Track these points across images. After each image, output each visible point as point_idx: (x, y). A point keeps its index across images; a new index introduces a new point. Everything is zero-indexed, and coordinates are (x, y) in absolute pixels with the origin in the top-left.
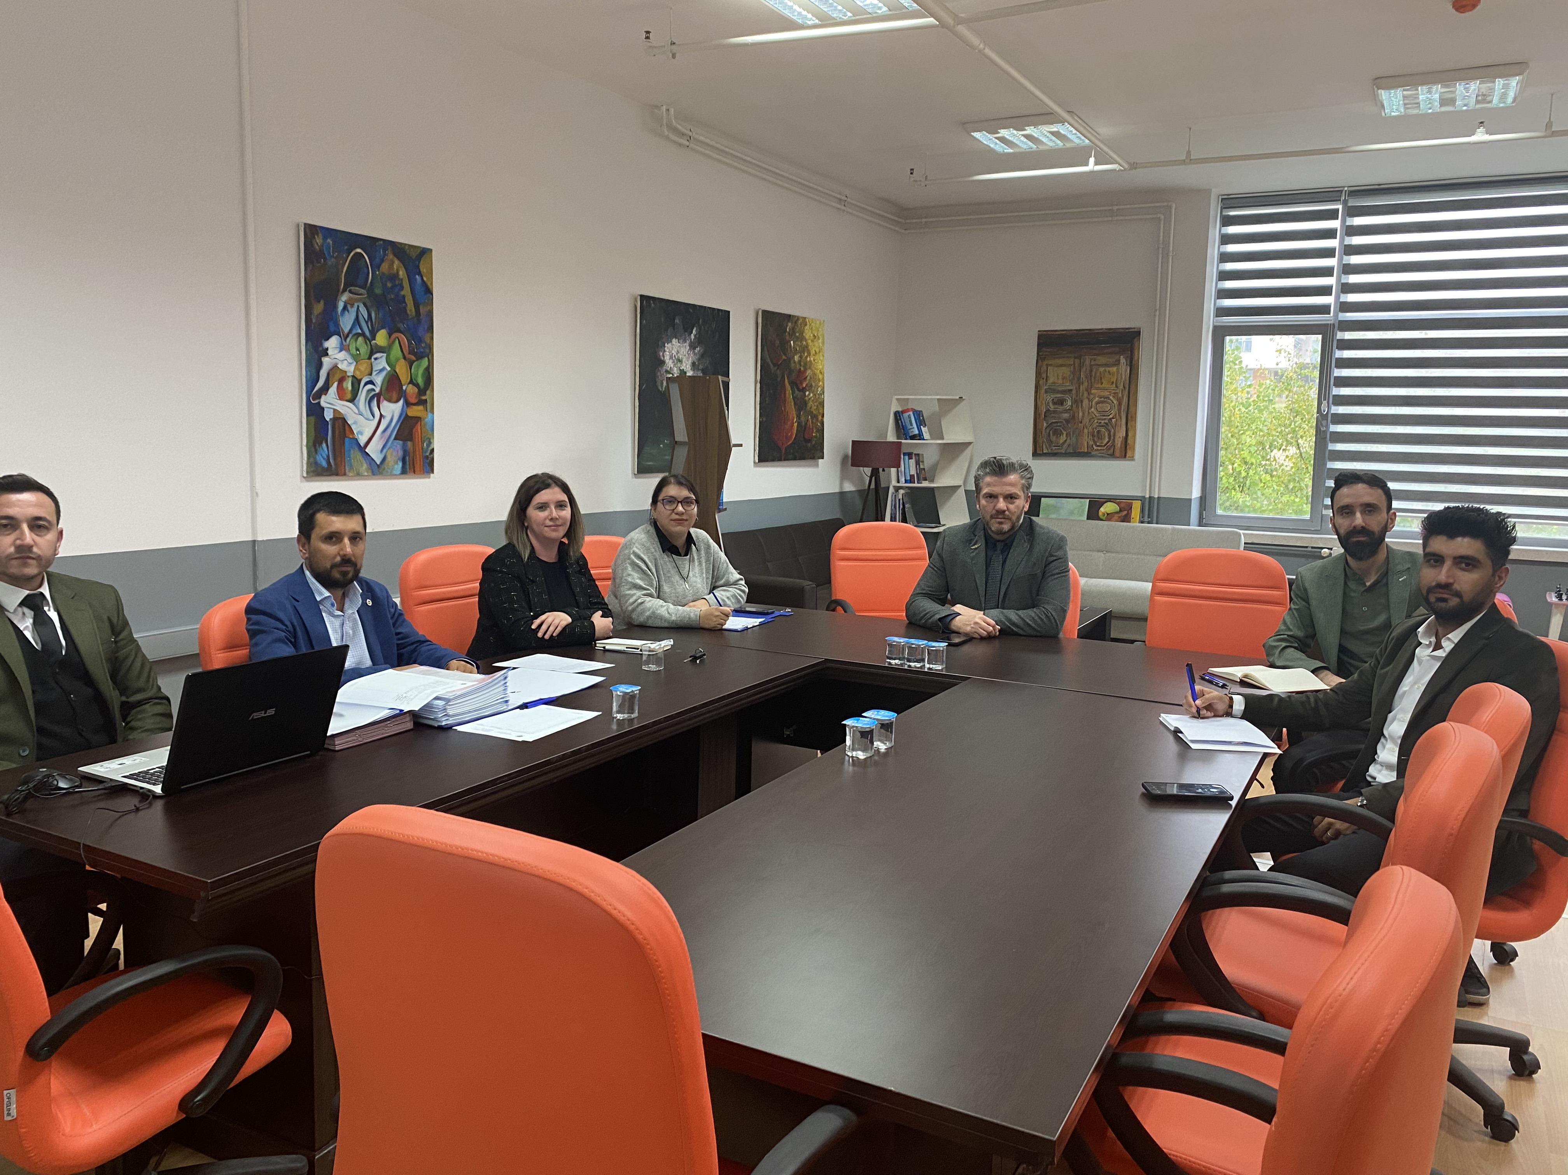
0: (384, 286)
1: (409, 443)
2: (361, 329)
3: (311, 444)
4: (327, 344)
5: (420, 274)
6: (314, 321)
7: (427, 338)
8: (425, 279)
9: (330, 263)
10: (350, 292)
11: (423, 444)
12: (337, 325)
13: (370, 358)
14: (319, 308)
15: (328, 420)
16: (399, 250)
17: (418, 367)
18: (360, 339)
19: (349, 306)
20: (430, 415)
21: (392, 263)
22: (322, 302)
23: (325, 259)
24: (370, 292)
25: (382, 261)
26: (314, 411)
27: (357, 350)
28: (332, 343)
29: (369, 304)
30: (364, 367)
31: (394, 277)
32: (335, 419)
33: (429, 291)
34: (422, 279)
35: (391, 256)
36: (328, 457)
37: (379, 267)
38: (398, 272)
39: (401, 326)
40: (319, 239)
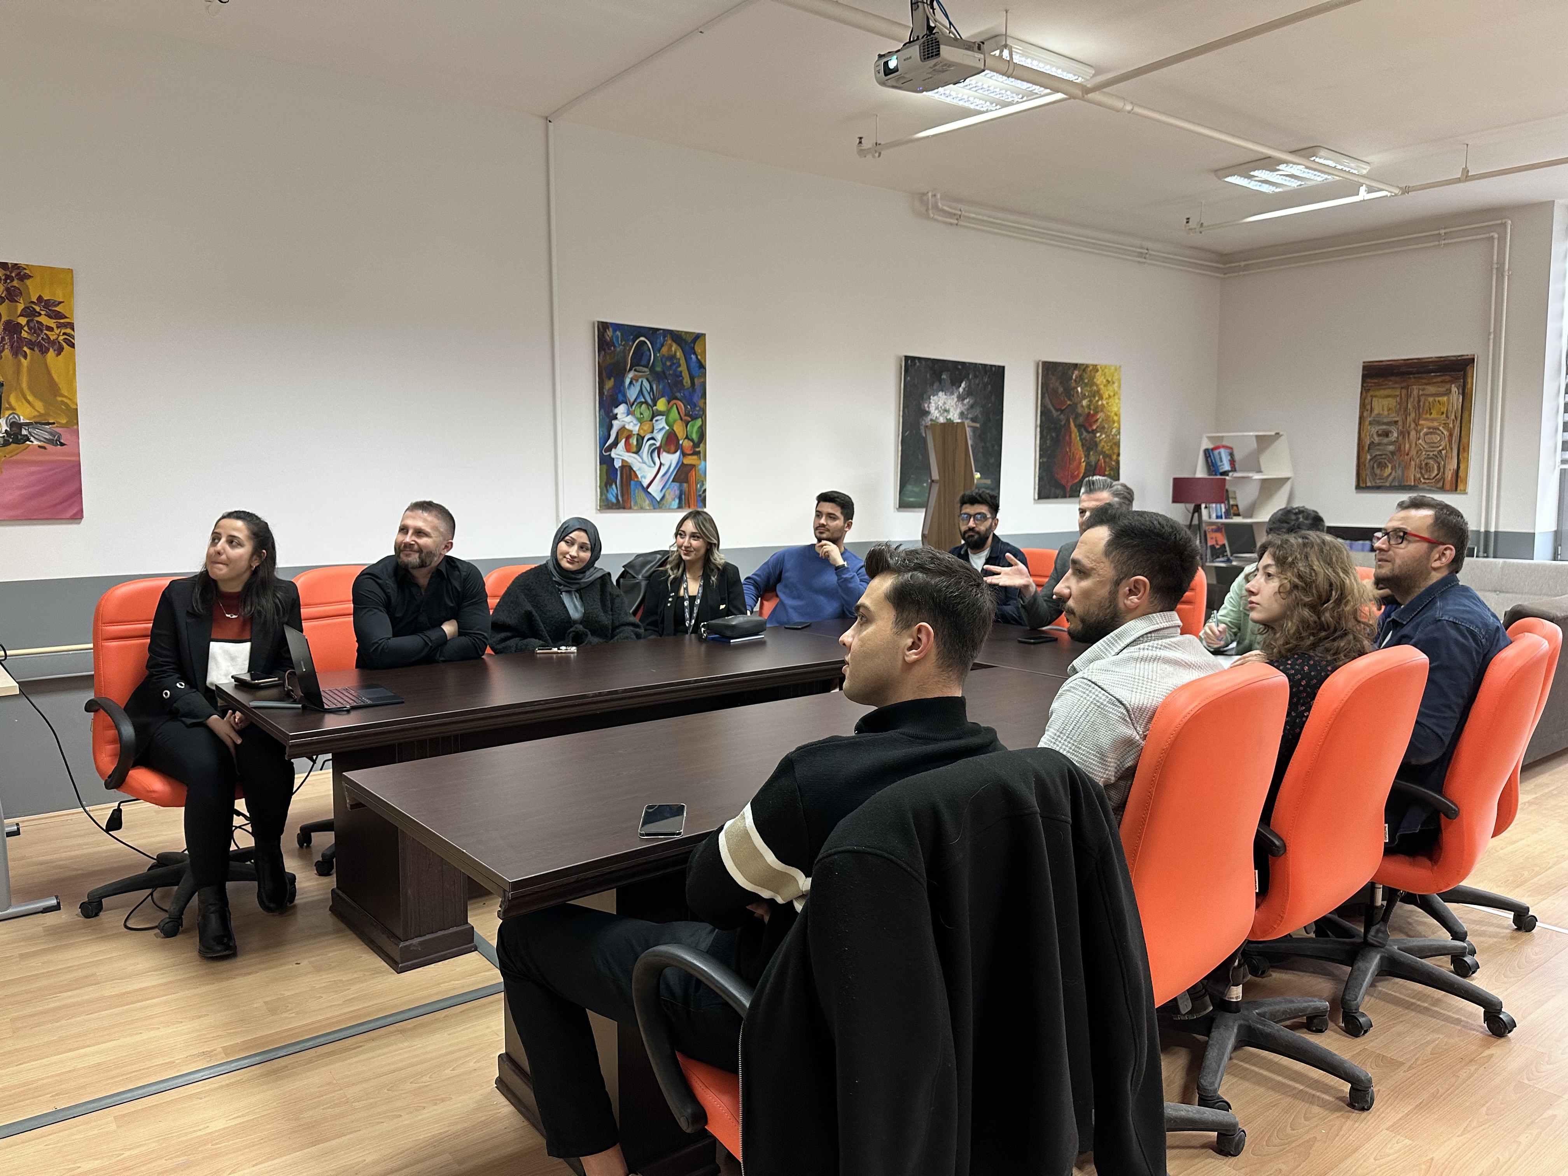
0: (664, 364)
1: (685, 485)
2: (644, 398)
3: (603, 484)
4: (616, 411)
5: (695, 353)
6: (606, 393)
7: (701, 403)
8: (699, 357)
9: (618, 350)
10: (635, 370)
11: (696, 486)
12: (625, 396)
13: (651, 420)
14: (610, 384)
15: (617, 467)
16: (677, 337)
17: (693, 426)
18: (644, 406)
19: (634, 382)
20: (703, 463)
21: (671, 346)
22: (612, 379)
23: (615, 347)
24: (652, 370)
25: (662, 345)
26: (606, 461)
27: (641, 414)
28: (621, 410)
29: (650, 379)
30: (646, 427)
31: (672, 357)
32: (622, 467)
33: (702, 366)
34: (697, 357)
35: (669, 342)
36: (617, 495)
37: (659, 352)
38: (675, 352)
39: (678, 395)
40: (609, 333)
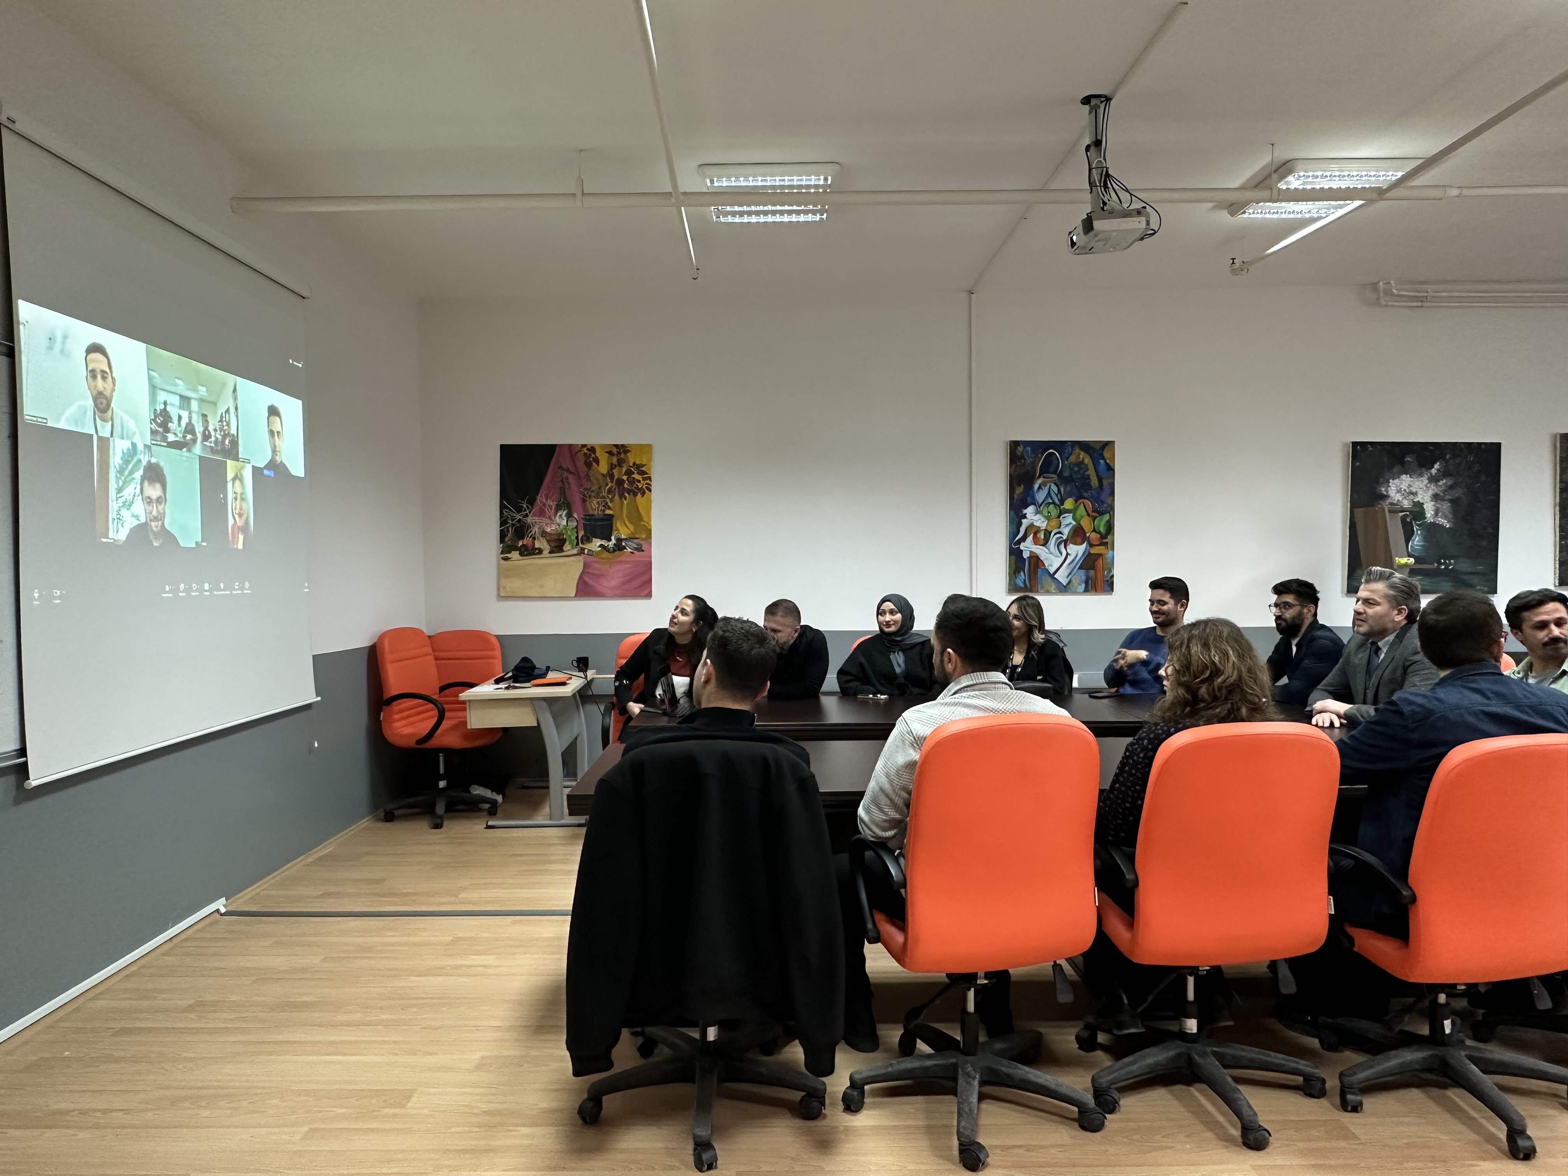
0: (1072, 469)
1: (1092, 573)
2: (1052, 499)
3: (1012, 572)
4: (1025, 511)
5: (1104, 458)
6: (1016, 498)
7: (1109, 501)
8: (1108, 461)
9: (1028, 461)
10: (1044, 477)
11: (1103, 572)
12: (1033, 498)
13: (1059, 517)
14: (1019, 490)
16: (1084, 446)
17: (1100, 521)
18: (1051, 506)
19: (1043, 487)
20: (1111, 552)
21: (1079, 454)
22: (1022, 486)
23: (1025, 459)
24: (1060, 476)
25: (1071, 454)
27: (1049, 512)
28: (1030, 511)
29: (1058, 483)
30: (1054, 523)
31: (1080, 464)
32: (1030, 558)
33: (1111, 469)
34: (1106, 462)
35: (1078, 450)
36: (1025, 580)
37: (1067, 459)
38: (1083, 459)
39: (1086, 495)
40: (1020, 449)
